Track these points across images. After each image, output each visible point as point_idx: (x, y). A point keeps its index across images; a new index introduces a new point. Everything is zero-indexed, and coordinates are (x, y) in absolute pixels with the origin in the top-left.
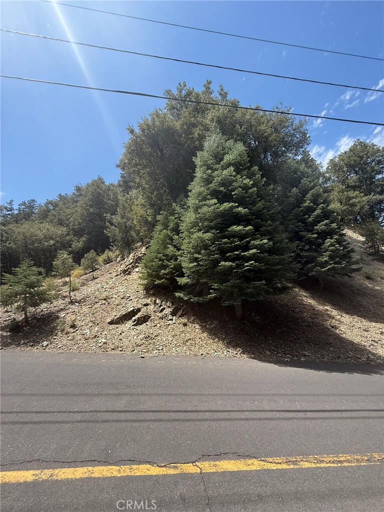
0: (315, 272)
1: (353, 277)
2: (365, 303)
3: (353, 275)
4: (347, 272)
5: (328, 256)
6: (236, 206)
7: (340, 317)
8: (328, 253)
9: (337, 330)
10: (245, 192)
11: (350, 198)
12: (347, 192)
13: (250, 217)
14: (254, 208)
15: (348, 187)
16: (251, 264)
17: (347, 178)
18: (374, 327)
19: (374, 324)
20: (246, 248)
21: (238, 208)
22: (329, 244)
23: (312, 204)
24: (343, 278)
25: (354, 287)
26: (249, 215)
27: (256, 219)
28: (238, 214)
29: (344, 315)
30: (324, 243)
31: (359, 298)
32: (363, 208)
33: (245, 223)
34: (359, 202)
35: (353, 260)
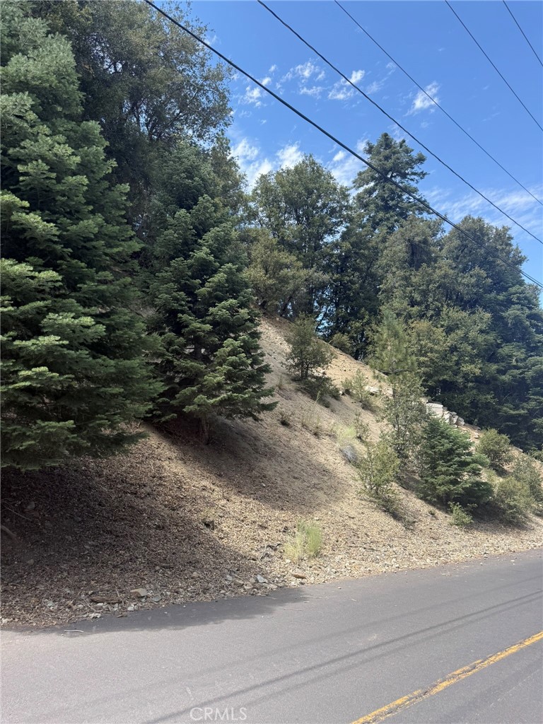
0: (196, 407)
1: (262, 420)
2: (270, 473)
3: (261, 416)
4: (252, 410)
5: (225, 374)
6: (24, 208)
7: (225, 501)
8: (226, 367)
9: (215, 532)
10: (56, 179)
11: (281, 266)
12: (280, 251)
13: (59, 247)
14: (74, 227)
15: (282, 241)
16: (36, 374)
17: (283, 224)
18: (277, 519)
19: (277, 513)
20: (33, 328)
21: (27, 214)
22: (229, 349)
23: (211, 258)
24: (246, 422)
25: (259, 440)
26: (55, 243)
27: (73, 256)
28: (24, 230)
29: (233, 497)
30: (221, 346)
31: (264, 463)
32: (297, 290)
33: (41, 261)
34: (293, 277)
35: (266, 387)
